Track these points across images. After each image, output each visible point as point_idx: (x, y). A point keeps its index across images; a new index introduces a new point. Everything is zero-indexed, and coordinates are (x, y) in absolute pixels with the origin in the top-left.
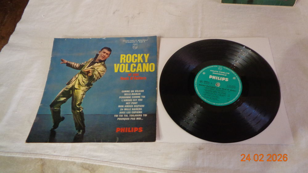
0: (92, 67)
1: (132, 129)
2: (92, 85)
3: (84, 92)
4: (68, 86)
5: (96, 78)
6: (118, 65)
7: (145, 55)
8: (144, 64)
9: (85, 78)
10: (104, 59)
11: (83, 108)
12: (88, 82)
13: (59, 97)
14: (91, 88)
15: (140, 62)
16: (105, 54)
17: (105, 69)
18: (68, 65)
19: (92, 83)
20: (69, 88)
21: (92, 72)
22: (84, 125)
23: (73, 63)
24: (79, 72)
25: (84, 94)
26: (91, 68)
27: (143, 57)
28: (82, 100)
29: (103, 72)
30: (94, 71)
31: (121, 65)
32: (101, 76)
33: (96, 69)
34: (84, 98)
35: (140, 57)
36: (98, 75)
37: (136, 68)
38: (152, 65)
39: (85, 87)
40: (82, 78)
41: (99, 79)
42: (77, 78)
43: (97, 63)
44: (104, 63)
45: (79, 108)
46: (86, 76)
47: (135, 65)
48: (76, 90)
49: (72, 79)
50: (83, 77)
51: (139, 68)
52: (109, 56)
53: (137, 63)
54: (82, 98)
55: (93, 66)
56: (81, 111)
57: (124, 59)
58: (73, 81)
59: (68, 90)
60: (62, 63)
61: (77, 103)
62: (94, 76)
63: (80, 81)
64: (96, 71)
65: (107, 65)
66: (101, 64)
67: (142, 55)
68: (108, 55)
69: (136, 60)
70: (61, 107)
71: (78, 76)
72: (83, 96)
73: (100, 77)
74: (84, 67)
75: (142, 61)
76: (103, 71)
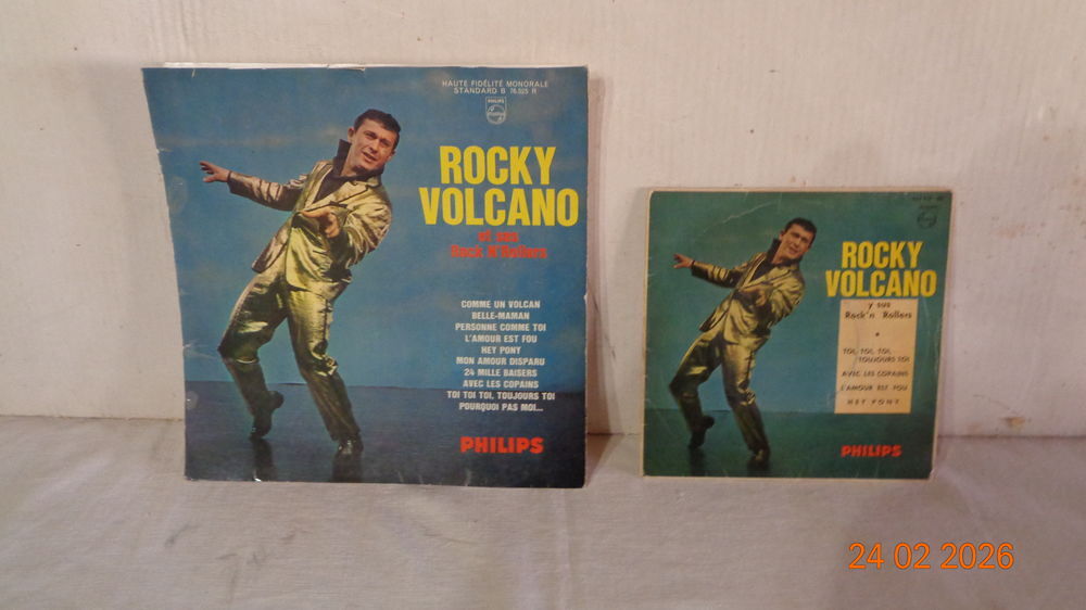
0: (331, 197)
1: (511, 440)
2: (348, 274)
3: (327, 301)
4: (260, 275)
5: (358, 246)
6: (436, 191)
7: (539, 151)
8: (537, 193)
9: (318, 244)
10: (376, 163)
11: (335, 364)
12: (331, 261)
13: (240, 321)
14: (348, 286)
15: (521, 185)
16: (377, 141)
17: (386, 208)
18: (238, 188)
19: (347, 267)
20: (268, 283)
21: (338, 220)
22: (351, 420)
23: (255, 182)
24: (290, 221)
25: (327, 310)
26: (331, 204)
27: (532, 162)
28: (327, 331)
29: (380, 223)
30: (343, 217)
31: (448, 192)
32: (375, 240)
33: (350, 207)
34: (333, 323)
35: (518, 159)
36: (365, 233)
37: (506, 206)
38: (568, 198)
39: (324, 281)
40: (306, 245)
41: (371, 249)
42: (287, 244)
43: (351, 180)
44: (380, 184)
45: (324, 361)
46: (320, 238)
47: (501, 198)
48: (294, 294)
49: (268, 249)
50: (308, 241)
51: (519, 211)
52: (393, 153)
53: (507, 188)
54: (325, 325)
55: (337, 197)
56: (331, 373)
57: (455, 164)
58: (274, 257)
59: (265, 291)
60: (212, 181)
61: (313, 345)
62: (350, 236)
63: (301, 258)
64: (355, 219)
65: (388, 189)
66: (368, 187)
67: (526, 150)
68: (390, 148)
69: (504, 172)
70: (259, 355)
71: (289, 235)
72: (325, 317)
73: (372, 244)
74: (302, 199)
75: (528, 181)
76: (379, 218)
